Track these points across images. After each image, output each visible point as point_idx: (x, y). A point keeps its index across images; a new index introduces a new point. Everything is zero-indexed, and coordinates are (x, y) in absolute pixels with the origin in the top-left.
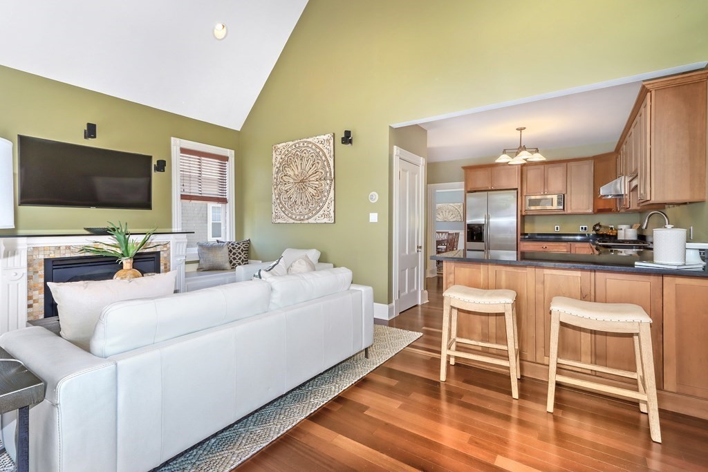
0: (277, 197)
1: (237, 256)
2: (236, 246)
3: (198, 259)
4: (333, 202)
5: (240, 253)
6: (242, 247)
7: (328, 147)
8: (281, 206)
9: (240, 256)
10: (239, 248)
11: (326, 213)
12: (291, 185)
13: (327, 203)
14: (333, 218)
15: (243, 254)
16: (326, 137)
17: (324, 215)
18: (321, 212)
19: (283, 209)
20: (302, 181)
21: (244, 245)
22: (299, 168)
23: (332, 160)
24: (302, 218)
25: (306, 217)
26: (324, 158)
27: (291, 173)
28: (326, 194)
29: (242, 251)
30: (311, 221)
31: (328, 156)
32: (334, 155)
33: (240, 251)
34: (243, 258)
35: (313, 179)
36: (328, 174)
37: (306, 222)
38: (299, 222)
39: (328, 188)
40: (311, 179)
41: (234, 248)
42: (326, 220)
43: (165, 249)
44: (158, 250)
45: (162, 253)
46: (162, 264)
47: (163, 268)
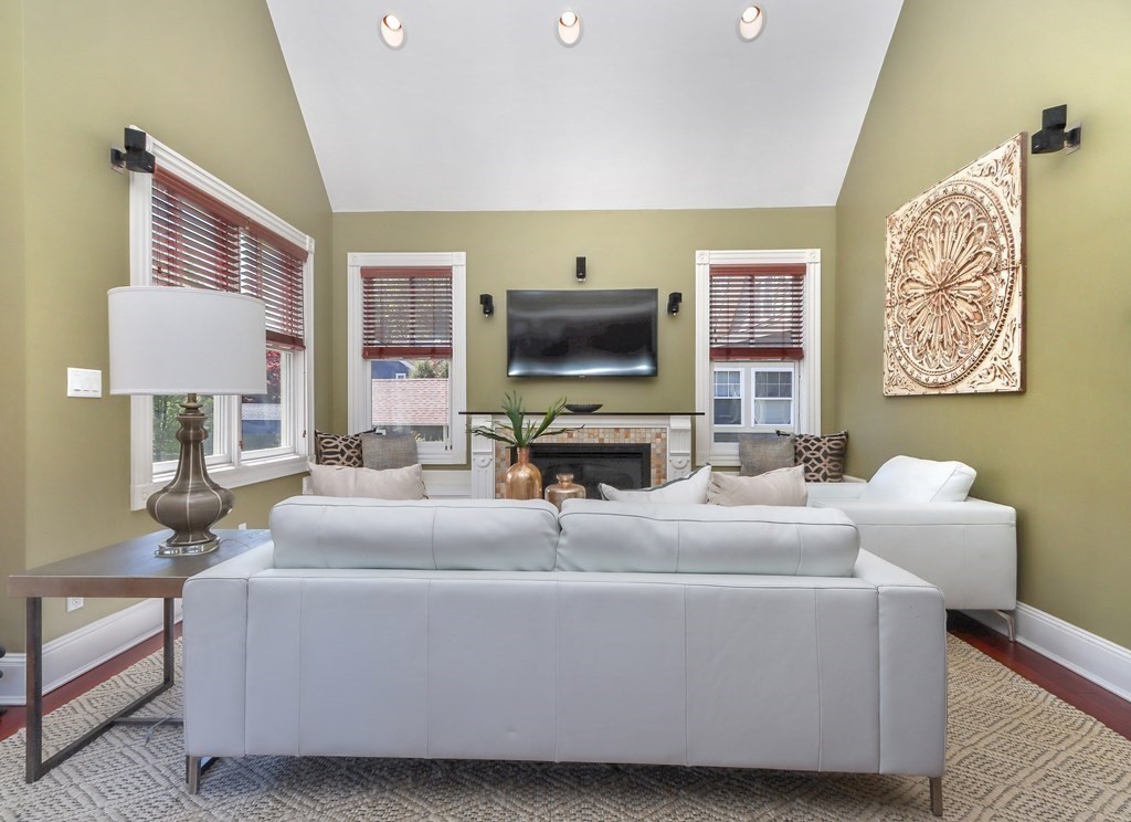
0: (892, 334)
1: (813, 465)
2: (813, 444)
3: (738, 464)
4: (1018, 332)
5: (818, 460)
6: (825, 448)
7: (1008, 178)
8: (898, 354)
9: (819, 465)
10: (818, 449)
11: (1000, 363)
12: (920, 302)
13: (1002, 335)
14: (1018, 377)
15: (825, 461)
16: (999, 154)
17: (997, 372)
18: (987, 363)
19: (903, 362)
20: (944, 287)
21: (830, 444)
22: (938, 254)
23: (1017, 211)
24: (940, 380)
25: (949, 377)
26: (993, 212)
27: (919, 273)
28: (997, 311)
29: (825, 455)
30: (963, 387)
31: (1005, 203)
32: (1024, 197)
33: (819, 454)
34: (825, 470)
35: (968, 276)
36: (1004, 255)
37: (950, 390)
38: (936, 392)
39: (1002, 292)
40: (964, 278)
41: (807, 448)
42: (998, 385)
43: (659, 440)
44: (648, 442)
45: (653, 446)
46: (652, 465)
47: (653, 471)
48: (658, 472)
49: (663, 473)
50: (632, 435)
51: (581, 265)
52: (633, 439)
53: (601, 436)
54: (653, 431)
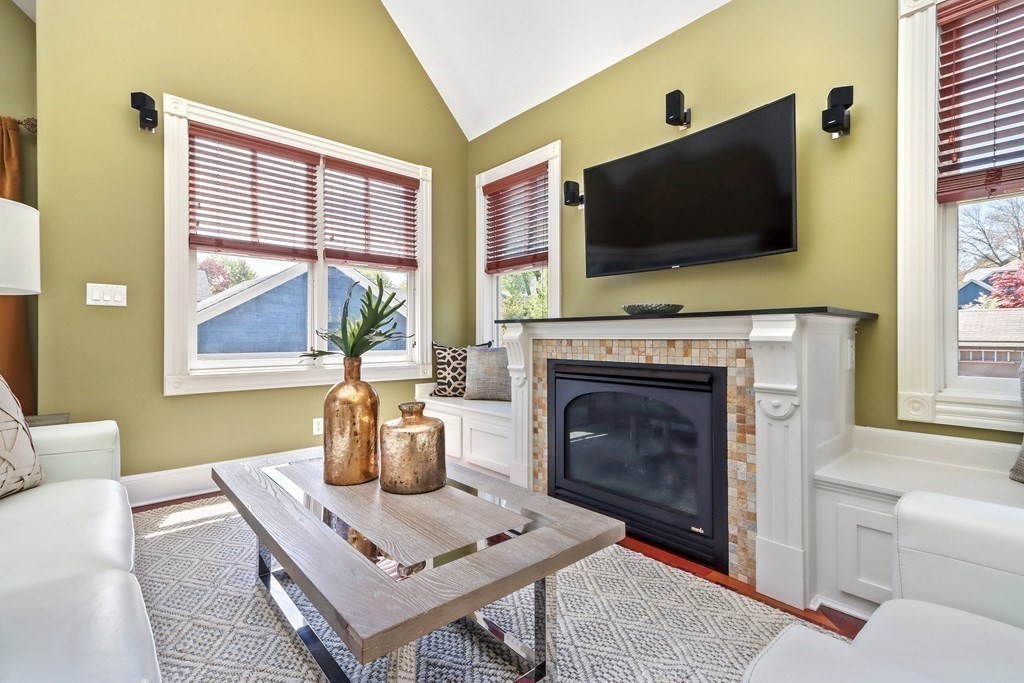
43: (741, 363)
44: (721, 364)
45: (731, 373)
46: (729, 406)
47: (732, 418)
48: (741, 420)
49: (749, 422)
50: (695, 352)
51: (675, 101)
52: (697, 359)
53: (649, 352)
54: (731, 345)
